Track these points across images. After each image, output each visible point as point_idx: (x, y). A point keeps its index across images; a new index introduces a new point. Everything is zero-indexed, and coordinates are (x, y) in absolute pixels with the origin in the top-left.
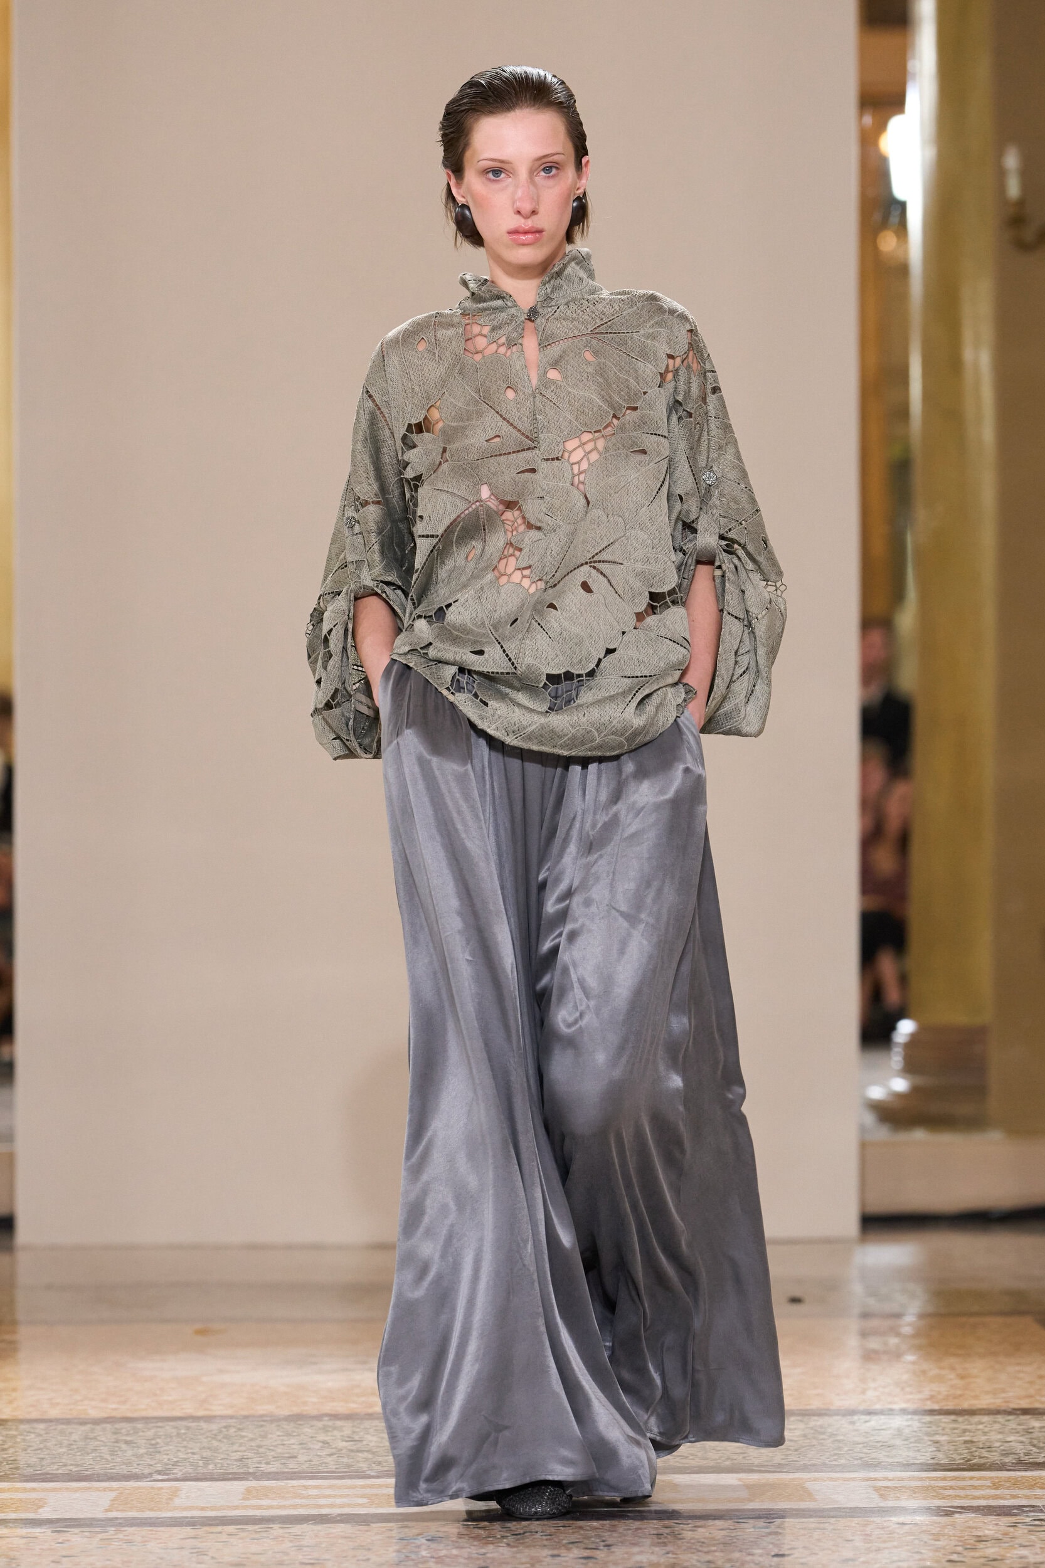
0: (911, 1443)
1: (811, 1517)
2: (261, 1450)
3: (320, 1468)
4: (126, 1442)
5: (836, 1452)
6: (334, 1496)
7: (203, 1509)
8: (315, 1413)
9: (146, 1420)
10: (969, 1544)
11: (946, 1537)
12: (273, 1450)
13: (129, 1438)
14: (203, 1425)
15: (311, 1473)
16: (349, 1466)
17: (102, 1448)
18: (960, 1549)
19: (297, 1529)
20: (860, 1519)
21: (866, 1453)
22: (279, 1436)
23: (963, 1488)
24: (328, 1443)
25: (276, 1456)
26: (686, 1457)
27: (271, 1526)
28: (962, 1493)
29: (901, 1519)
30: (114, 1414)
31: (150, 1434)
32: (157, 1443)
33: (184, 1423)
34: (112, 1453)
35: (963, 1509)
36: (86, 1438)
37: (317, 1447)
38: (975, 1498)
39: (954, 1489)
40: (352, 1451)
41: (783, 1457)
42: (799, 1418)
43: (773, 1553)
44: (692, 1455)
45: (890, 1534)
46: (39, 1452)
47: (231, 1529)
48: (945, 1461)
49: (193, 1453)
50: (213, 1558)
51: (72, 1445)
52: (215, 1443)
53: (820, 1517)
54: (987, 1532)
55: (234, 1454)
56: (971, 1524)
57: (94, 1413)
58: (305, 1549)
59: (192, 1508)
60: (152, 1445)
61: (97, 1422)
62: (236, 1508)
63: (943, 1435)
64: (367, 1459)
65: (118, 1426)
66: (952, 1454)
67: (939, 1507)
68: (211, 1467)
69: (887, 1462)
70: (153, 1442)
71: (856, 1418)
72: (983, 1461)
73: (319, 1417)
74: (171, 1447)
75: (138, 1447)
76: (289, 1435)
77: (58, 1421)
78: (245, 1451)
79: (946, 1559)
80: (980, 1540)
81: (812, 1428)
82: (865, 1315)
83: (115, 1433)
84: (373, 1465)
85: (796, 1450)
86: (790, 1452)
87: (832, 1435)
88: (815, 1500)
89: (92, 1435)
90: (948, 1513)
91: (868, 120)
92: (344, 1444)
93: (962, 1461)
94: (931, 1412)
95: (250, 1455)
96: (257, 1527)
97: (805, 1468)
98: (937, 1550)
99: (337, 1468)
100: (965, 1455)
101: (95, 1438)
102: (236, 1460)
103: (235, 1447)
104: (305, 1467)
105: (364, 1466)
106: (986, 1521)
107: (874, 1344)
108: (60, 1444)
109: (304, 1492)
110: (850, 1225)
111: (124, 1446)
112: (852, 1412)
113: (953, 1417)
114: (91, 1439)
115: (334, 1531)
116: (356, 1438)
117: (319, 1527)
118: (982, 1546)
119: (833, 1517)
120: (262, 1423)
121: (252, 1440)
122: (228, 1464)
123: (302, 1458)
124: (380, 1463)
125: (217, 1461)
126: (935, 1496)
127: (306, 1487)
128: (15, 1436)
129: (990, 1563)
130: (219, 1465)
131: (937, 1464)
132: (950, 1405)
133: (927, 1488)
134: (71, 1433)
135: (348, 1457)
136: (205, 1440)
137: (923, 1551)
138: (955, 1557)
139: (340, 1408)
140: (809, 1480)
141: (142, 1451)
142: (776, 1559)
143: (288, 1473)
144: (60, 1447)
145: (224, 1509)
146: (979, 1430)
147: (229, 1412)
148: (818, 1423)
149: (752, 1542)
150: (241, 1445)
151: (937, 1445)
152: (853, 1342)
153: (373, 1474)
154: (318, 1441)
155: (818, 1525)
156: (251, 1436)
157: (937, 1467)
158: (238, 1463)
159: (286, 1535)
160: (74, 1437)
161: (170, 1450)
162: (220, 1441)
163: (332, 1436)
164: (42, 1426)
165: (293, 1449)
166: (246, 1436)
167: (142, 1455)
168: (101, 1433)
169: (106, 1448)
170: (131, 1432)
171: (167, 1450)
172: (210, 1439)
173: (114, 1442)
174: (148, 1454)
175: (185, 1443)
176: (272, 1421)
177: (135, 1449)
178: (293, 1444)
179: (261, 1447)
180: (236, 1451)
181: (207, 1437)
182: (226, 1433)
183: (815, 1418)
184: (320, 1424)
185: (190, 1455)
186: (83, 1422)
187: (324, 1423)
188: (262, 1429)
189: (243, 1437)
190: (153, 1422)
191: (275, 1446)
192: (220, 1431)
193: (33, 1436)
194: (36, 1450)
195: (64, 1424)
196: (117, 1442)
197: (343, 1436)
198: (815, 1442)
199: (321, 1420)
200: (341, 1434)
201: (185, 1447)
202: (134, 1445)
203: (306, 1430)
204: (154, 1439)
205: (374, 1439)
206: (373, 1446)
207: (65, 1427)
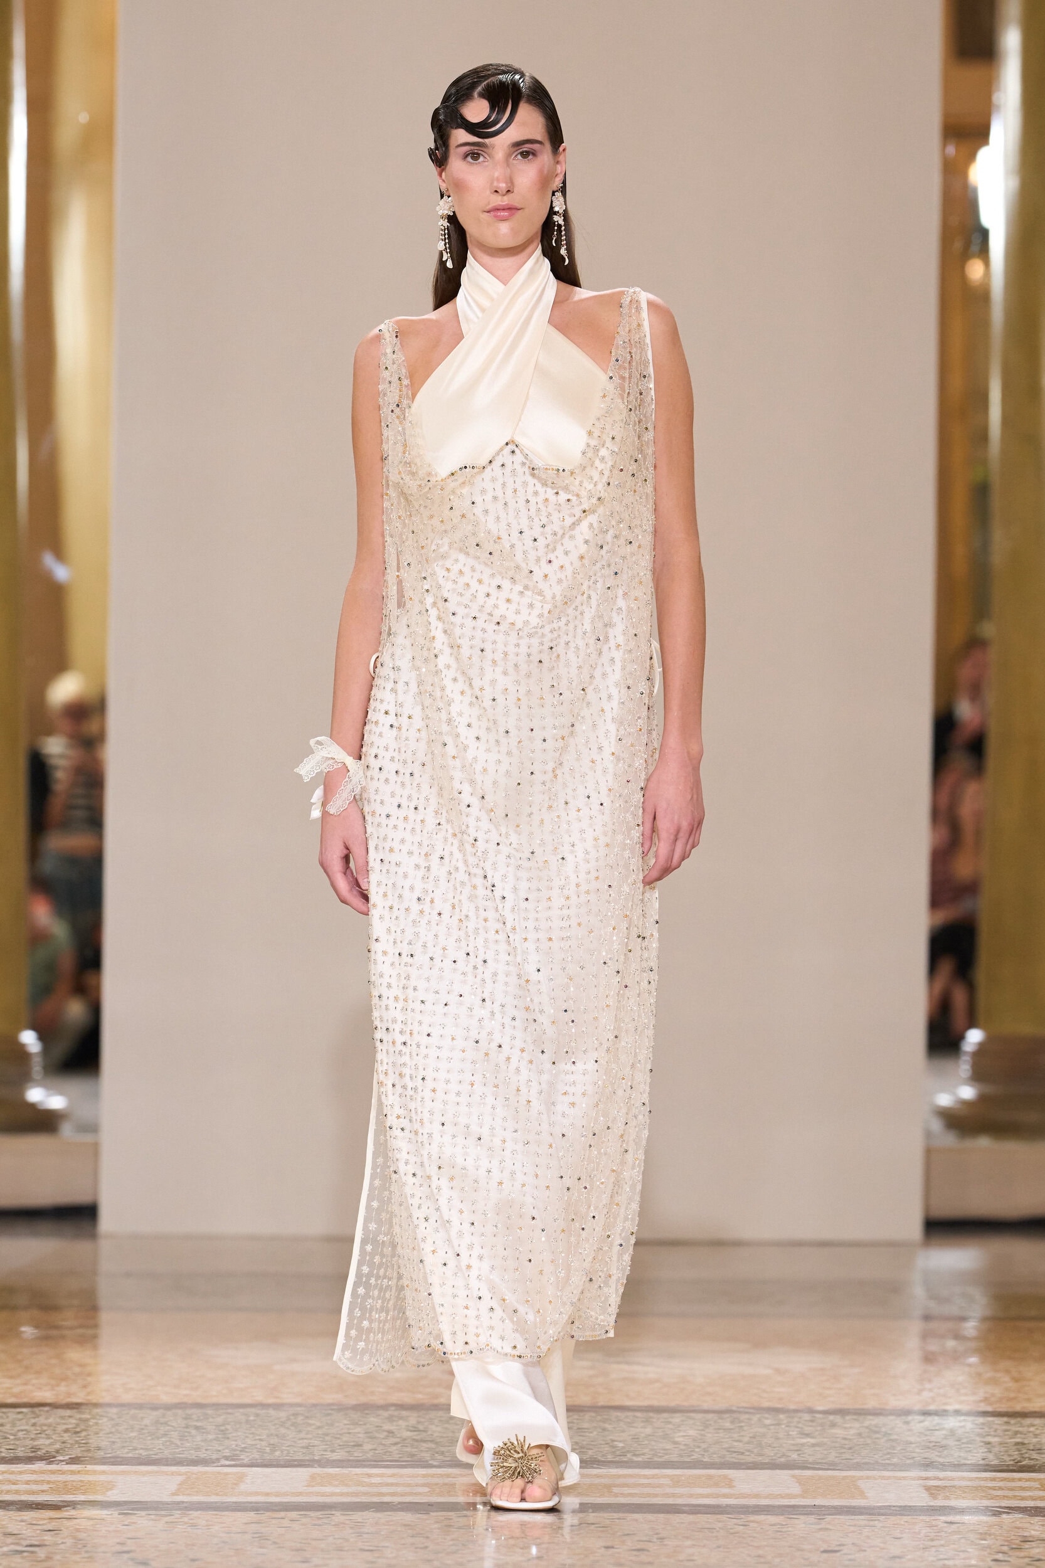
0: (963, 1443)
1: (861, 1514)
2: (327, 1438)
3: (384, 1457)
4: (197, 1428)
5: (889, 1451)
6: (397, 1485)
7: (267, 1494)
8: (381, 1402)
9: (216, 1406)
10: (1014, 1544)
11: (993, 1537)
12: (339, 1438)
13: (199, 1424)
14: (272, 1412)
15: (375, 1461)
16: (413, 1455)
17: (173, 1433)
18: (1005, 1548)
19: (358, 1516)
20: (909, 1517)
21: (918, 1453)
22: (345, 1425)
23: (1012, 1489)
24: (393, 1433)
25: (341, 1444)
26: (742, 1453)
27: (333, 1513)
28: (1010, 1493)
29: (950, 1518)
30: (185, 1400)
31: (220, 1420)
32: (227, 1429)
33: (253, 1410)
34: (182, 1438)
35: (1011, 1509)
36: (157, 1422)
37: (382, 1436)
38: (1023, 1499)
39: (1003, 1489)
40: (417, 1441)
41: (838, 1455)
42: (855, 1417)
43: (822, 1549)
44: (749, 1451)
45: (938, 1532)
46: (110, 1435)
47: (294, 1514)
48: (996, 1462)
49: (261, 1440)
50: (275, 1543)
51: (143, 1429)
52: (283, 1430)
53: (870, 1514)
54: (1033, 1533)
55: (301, 1441)
56: (1018, 1524)
57: (165, 1399)
58: (365, 1536)
59: (257, 1494)
60: (222, 1431)
61: (168, 1407)
62: (301, 1494)
63: (995, 1436)
64: (429, 1449)
65: (189, 1412)
66: (1003, 1455)
67: (987, 1507)
68: (277, 1453)
69: (939, 1462)
70: (223, 1428)
71: (910, 1418)
72: (1032, 1463)
73: (385, 1407)
74: (239, 1434)
75: (208, 1433)
76: (356, 1424)
77: (129, 1406)
78: (311, 1439)
79: (992, 1559)
80: (1026, 1540)
81: (867, 1427)
82: (927, 1318)
83: (186, 1419)
84: (436, 1455)
85: (850, 1448)
86: (843, 1451)
87: (886, 1434)
88: (866, 1498)
89: (162, 1420)
90: (997, 1513)
91: (951, 150)
92: (409, 1434)
93: (1012, 1463)
94: (985, 1414)
95: (316, 1443)
96: (318, 1514)
97: (858, 1467)
98: (984, 1548)
99: (400, 1457)
100: (1016, 1457)
101: (166, 1423)
102: (303, 1447)
103: (302, 1435)
104: (370, 1455)
105: (427, 1456)
106: (1032, 1522)
107: (933, 1346)
108: (132, 1428)
109: (366, 1480)
110: (914, 1229)
111: (194, 1432)
112: (906, 1412)
113: (1005, 1419)
114: (162, 1424)
115: (395, 1518)
116: (421, 1427)
117: (379, 1515)
118: (1027, 1546)
119: (883, 1515)
120: (330, 1412)
121: (319, 1428)
122: (294, 1451)
123: (367, 1447)
124: (442, 1453)
125: (284, 1448)
126: (985, 1496)
127: (369, 1476)
128: (87, 1420)
129: (1035, 1563)
130: (285, 1452)
131: (987, 1465)
132: (1003, 1408)
133: (976, 1488)
134: (142, 1418)
135: (412, 1446)
136: (274, 1427)
137: (970, 1550)
138: (1000, 1556)
139: (406, 1398)
140: (861, 1478)
141: (210, 1437)
142: (825, 1555)
143: (353, 1460)
144: (132, 1431)
145: (288, 1495)
146: (1030, 1432)
147: (298, 1400)
148: (873, 1423)
149: (802, 1537)
150: (307, 1434)
151: (988, 1446)
152: (913, 1343)
153: (435, 1463)
154: (384, 1431)
155: (866, 1522)
156: (318, 1424)
157: (986, 1468)
158: (304, 1451)
159: (347, 1522)
160: (147, 1421)
161: (238, 1436)
162: (288, 1428)
163: (397, 1426)
164: (114, 1410)
165: (359, 1437)
166: (313, 1424)
167: (211, 1441)
168: (172, 1418)
169: (176, 1433)
170: (202, 1418)
171: (235, 1436)
172: (277, 1426)
173: (184, 1428)
174: (217, 1439)
175: (253, 1430)
176: (339, 1410)
177: (205, 1434)
178: (359, 1433)
179: (327, 1435)
180: (303, 1439)
181: (275, 1425)
182: (294, 1421)
183: (871, 1417)
184: (386, 1414)
185: (258, 1442)
186: (155, 1408)
187: (390, 1412)
188: (329, 1418)
189: (310, 1425)
190: (223, 1409)
191: (341, 1434)
192: (289, 1419)
193: (105, 1420)
194: (108, 1434)
195: (136, 1408)
196: (187, 1427)
197: (408, 1426)
198: (869, 1441)
199: (387, 1410)
200: (406, 1424)
201: (253, 1433)
202: (203, 1431)
203: (372, 1419)
204: (223, 1425)
205: (439, 1429)
206: (437, 1436)
207: (137, 1411)
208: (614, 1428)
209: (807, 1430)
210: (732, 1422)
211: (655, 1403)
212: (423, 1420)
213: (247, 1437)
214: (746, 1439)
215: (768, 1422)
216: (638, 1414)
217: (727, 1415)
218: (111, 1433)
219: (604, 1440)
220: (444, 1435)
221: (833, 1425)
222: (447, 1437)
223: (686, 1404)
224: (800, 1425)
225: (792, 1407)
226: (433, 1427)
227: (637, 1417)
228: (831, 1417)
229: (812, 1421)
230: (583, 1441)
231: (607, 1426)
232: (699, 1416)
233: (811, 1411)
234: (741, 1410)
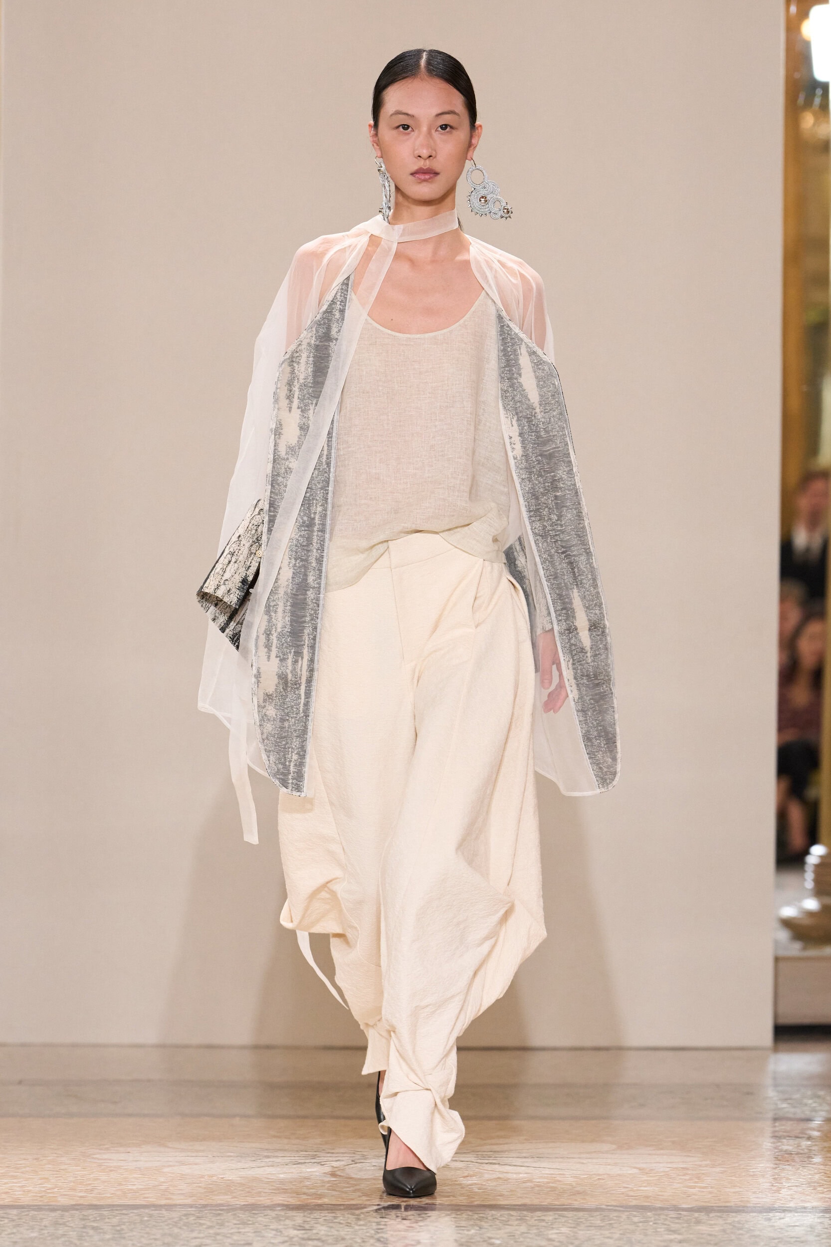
2: (218, 1237)
4: (93, 1228)
8: (268, 1202)
9: (111, 1207)
13: (95, 1225)
14: (164, 1212)
22: (235, 1224)
24: (280, 1231)
30: (81, 1202)
31: (115, 1221)
32: (122, 1229)
33: (147, 1211)
34: (80, 1237)
36: (56, 1224)
37: (270, 1235)
40: (303, 1239)
42: (718, 1214)
46: (12, 1236)
49: (156, 1239)
51: (42, 1229)
52: (176, 1230)
55: (194, 1240)
57: (63, 1201)
60: (118, 1231)
61: (65, 1209)
65: (85, 1213)
70: (118, 1228)
71: (771, 1215)
73: (272, 1207)
74: (134, 1233)
75: (105, 1233)
76: (244, 1223)
77: (29, 1207)
78: (203, 1238)
81: (730, 1224)
83: (83, 1219)
87: (749, 1230)
89: (61, 1221)
91: (791, 8)
101: (64, 1224)
103: (195, 1234)
108: (32, 1228)
110: (766, 1034)
111: (91, 1232)
112: (768, 1210)
114: (60, 1224)
116: (307, 1226)
120: (219, 1212)
134: (41, 1219)
136: (167, 1227)
139: (292, 1199)
141: (107, 1237)
144: (32, 1232)
147: (189, 1201)
148: (736, 1219)
156: (209, 1224)
160: (45, 1223)
161: (134, 1236)
162: (180, 1228)
163: (284, 1225)
164: (15, 1212)
165: (249, 1236)
166: (203, 1224)
167: (108, 1240)
168: (70, 1219)
169: (75, 1233)
170: (98, 1219)
171: (130, 1236)
172: (171, 1226)
173: (81, 1228)
174: (113, 1239)
175: (148, 1229)
176: (228, 1211)
177: (102, 1234)
178: (249, 1232)
179: (218, 1234)
180: (195, 1238)
181: (167, 1225)
182: (186, 1221)
183: (734, 1214)
184: (273, 1214)
185: (153, 1241)
186: (53, 1209)
187: (276, 1213)
188: (218, 1218)
189: (201, 1224)
190: (117, 1210)
191: (231, 1234)
192: (181, 1219)
193: (6, 1221)
194: (9, 1234)
195: (34, 1210)
196: (85, 1227)
197: (294, 1225)
198: (733, 1237)
199: (274, 1210)
200: (293, 1223)
201: (147, 1233)
202: (100, 1231)
203: (260, 1219)
204: (118, 1226)
205: (324, 1228)
206: (323, 1235)
207: (36, 1213)
208: (491, 1226)
209: (674, 1226)
210: (602, 1220)
211: (527, 1201)
212: (308, 1219)
213: (142, 1237)
214: (617, 1236)
215: (636, 1219)
216: (512, 1213)
217: (598, 1213)
218: (13, 1233)
219: (481, 1238)
220: (330, 1234)
221: (698, 1222)
222: (333, 1235)
223: (557, 1203)
224: (667, 1222)
225: (659, 1205)
226: (319, 1227)
227: (512, 1216)
228: (696, 1215)
229: (678, 1218)
230: (462, 1238)
231: (483, 1223)
232: (570, 1214)
233: (676, 1209)
234: (609, 1208)
